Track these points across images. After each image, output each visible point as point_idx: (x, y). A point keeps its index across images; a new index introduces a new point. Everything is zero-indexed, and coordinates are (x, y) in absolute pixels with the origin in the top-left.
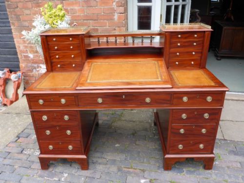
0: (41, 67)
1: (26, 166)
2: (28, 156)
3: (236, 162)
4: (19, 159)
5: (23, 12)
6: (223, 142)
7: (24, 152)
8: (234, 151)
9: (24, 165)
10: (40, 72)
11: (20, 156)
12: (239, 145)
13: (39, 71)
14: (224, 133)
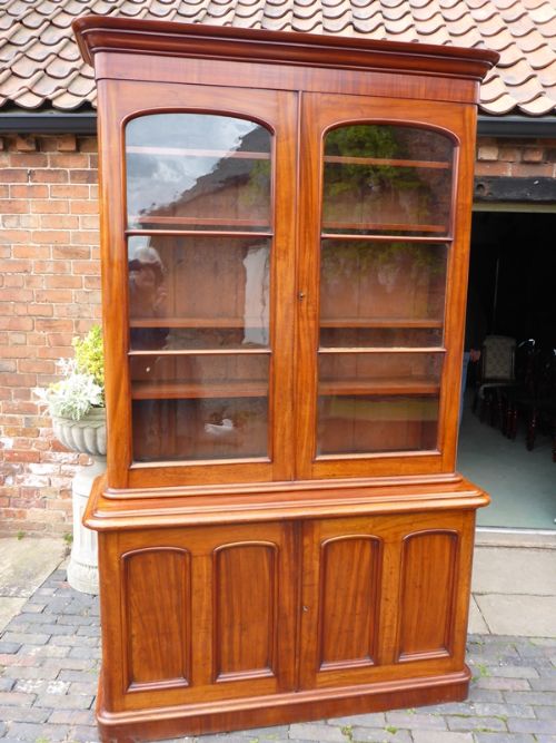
0: (29, 471)
1: (35, 720)
2: (33, 697)
3: (521, 679)
4: (10, 705)
5: (7, 338)
6: (488, 640)
7: (18, 687)
8: (513, 658)
9: (30, 718)
10: (26, 483)
11: (11, 698)
12: (523, 644)
13: (23, 480)
14: (488, 622)
